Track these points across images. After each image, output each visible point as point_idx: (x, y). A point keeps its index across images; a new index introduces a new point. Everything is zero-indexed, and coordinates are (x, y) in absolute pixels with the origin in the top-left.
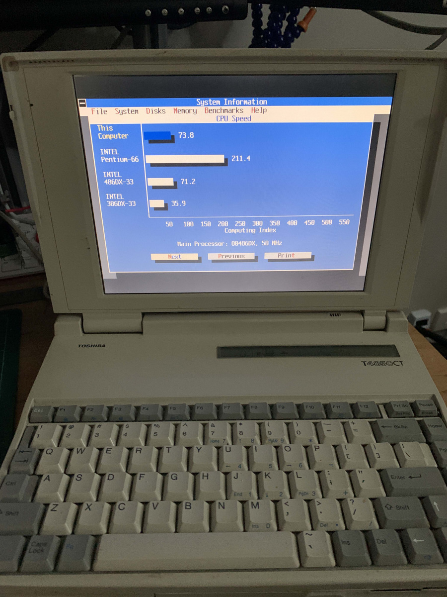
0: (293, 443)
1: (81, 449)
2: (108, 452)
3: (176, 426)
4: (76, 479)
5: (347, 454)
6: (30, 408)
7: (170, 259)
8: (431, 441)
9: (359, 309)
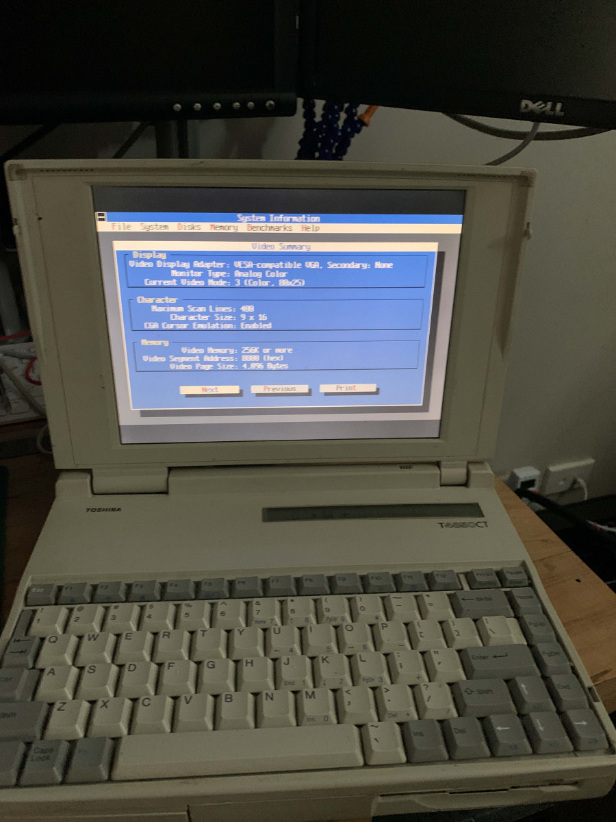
0: (356, 622)
1: (94, 635)
2: (128, 638)
3: (212, 605)
4: (88, 672)
5: (420, 632)
6: (26, 587)
7: (204, 393)
8: (520, 615)
9: (435, 459)
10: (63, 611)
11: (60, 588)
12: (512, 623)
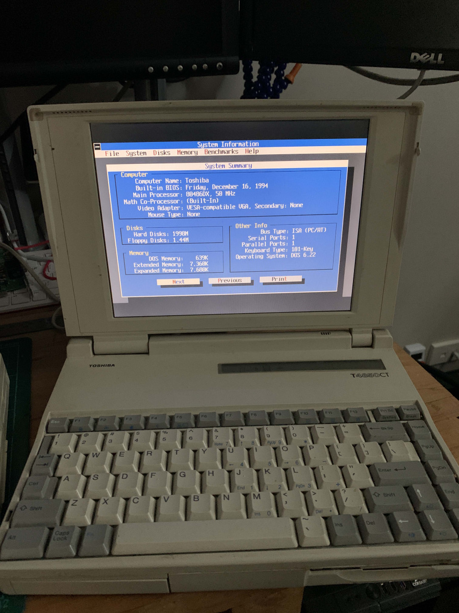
0: (290, 445)
1: (96, 453)
2: (121, 455)
3: (183, 433)
4: (93, 479)
5: (339, 452)
6: (47, 419)
7: (174, 284)
8: (415, 440)
9: (347, 327)
10: (74, 437)
11: (71, 421)
12: (409, 446)
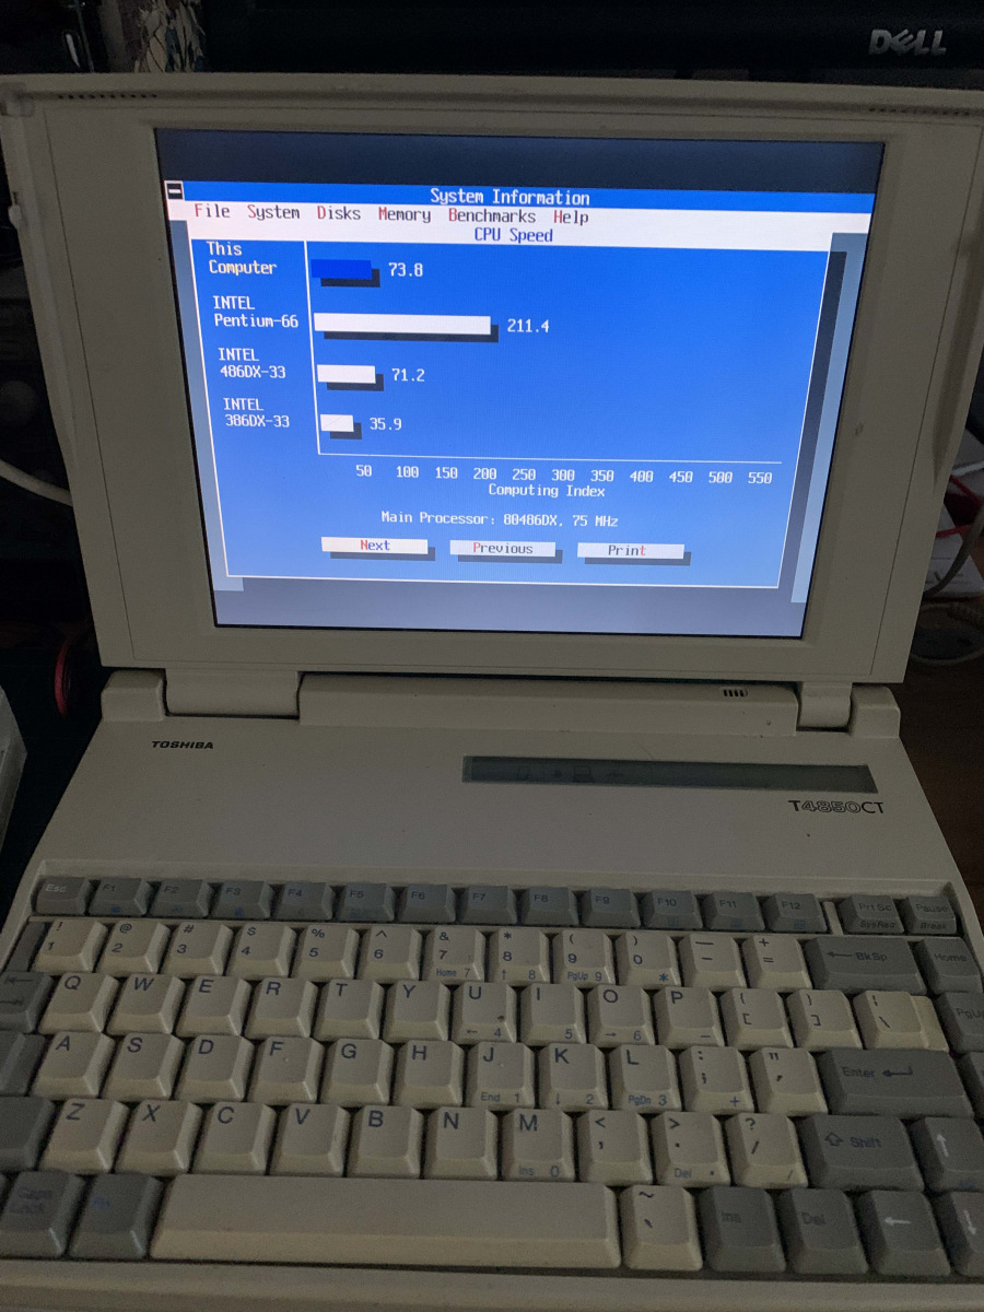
0: (623, 985)
1: (145, 980)
2: (204, 989)
3: (362, 933)
4: (129, 1048)
5: (744, 1015)
6: (35, 881)
7: (365, 551)
8: (939, 992)
9: (789, 678)
11: (95, 885)
12: (922, 1005)
